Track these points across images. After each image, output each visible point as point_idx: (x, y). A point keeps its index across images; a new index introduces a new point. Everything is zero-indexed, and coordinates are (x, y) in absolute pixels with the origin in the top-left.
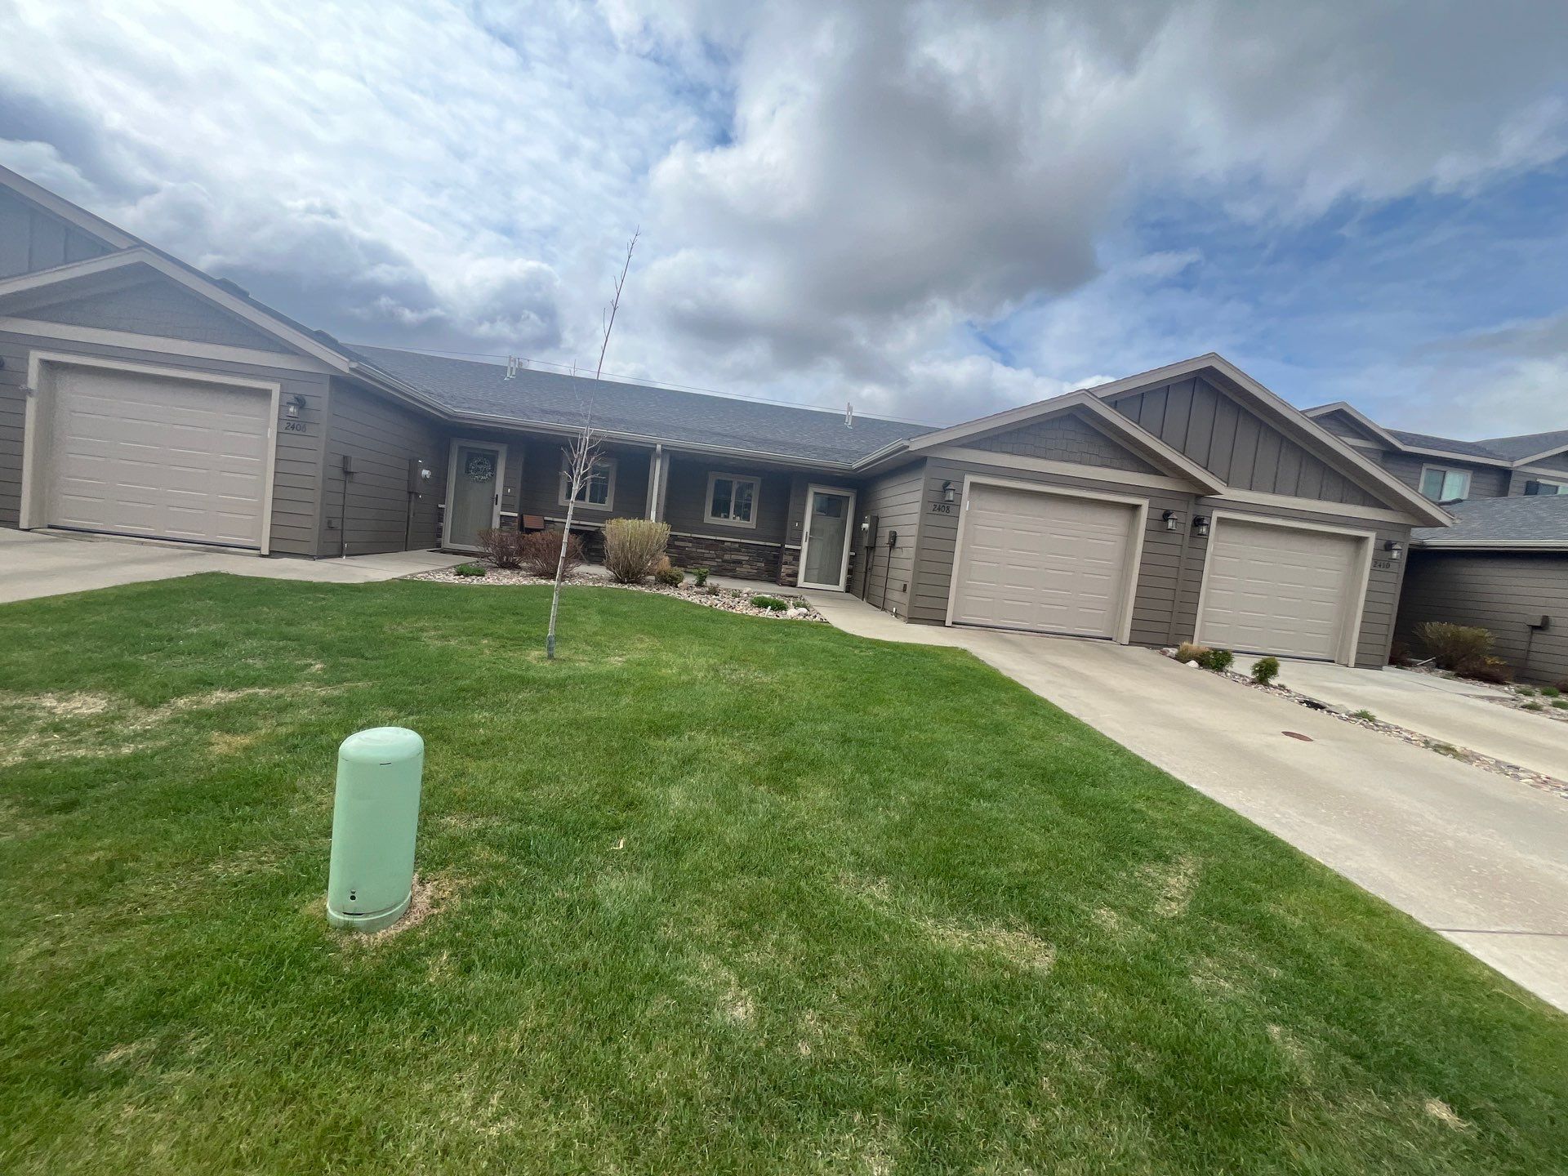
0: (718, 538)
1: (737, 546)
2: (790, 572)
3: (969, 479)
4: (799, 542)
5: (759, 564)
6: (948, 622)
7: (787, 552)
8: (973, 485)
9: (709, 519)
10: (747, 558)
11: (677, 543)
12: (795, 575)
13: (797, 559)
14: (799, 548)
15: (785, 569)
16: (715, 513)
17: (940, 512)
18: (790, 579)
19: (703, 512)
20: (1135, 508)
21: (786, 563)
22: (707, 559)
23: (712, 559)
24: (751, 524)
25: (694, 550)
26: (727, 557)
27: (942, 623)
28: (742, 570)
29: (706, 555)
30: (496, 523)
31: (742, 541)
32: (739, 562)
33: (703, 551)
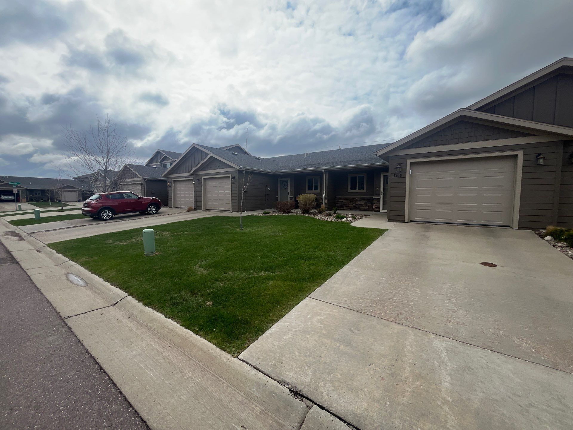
0: (353, 197)
1: (360, 199)
2: (376, 206)
3: (409, 162)
4: (379, 195)
5: (369, 205)
6: (406, 220)
7: (375, 199)
8: (411, 163)
9: (350, 191)
10: (364, 203)
11: (340, 200)
12: (379, 207)
13: (379, 201)
14: (379, 197)
15: (374, 206)
16: (351, 189)
17: (398, 177)
18: (377, 209)
19: (347, 189)
20: (516, 156)
21: (375, 204)
22: (350, 205)
23: (352, 204)
24: (364, 191)
25: (345, 202)
26: (357, 203)
27: (403, 221)
28: (363, 207)
29: (349, 203)
30: (289, 199)
31: (362, 197)
32: (361, 205)
33: (349, 202)
